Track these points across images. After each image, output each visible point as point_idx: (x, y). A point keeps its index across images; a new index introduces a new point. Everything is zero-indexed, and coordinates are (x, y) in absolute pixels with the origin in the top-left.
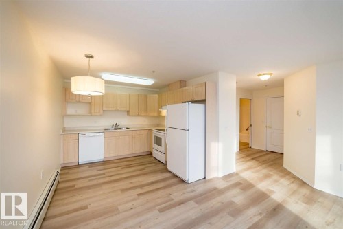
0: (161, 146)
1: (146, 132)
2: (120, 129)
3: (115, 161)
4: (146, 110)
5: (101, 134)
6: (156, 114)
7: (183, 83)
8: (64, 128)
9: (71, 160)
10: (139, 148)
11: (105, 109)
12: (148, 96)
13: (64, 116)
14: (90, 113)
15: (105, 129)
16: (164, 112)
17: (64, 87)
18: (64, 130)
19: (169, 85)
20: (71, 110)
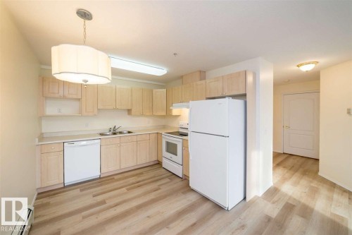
0: (176, 155)
1: (153, 137)
2: (121, 133)
3: (116, 177)
4: (152, 108)
5: (96, 141)
6: (164, 113)
7: (202, 74)
8: (42, 134)
9: (53, 182)
10: (145, 158)
11: (100, 107)
12: (155, 91)
13: (41, 117)
14: (80, 112)
15: (102, 134)
16: (175, 111)
17: (40, 76)
18: (42, 137)
19: (182, 77)
20: (51, 109)
